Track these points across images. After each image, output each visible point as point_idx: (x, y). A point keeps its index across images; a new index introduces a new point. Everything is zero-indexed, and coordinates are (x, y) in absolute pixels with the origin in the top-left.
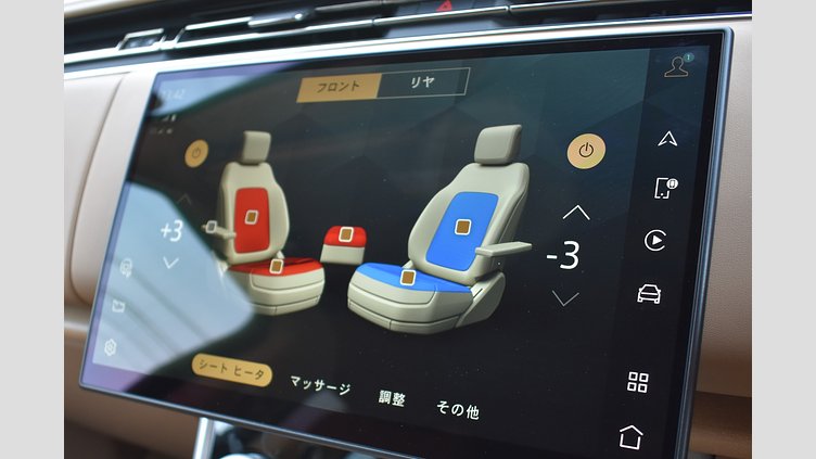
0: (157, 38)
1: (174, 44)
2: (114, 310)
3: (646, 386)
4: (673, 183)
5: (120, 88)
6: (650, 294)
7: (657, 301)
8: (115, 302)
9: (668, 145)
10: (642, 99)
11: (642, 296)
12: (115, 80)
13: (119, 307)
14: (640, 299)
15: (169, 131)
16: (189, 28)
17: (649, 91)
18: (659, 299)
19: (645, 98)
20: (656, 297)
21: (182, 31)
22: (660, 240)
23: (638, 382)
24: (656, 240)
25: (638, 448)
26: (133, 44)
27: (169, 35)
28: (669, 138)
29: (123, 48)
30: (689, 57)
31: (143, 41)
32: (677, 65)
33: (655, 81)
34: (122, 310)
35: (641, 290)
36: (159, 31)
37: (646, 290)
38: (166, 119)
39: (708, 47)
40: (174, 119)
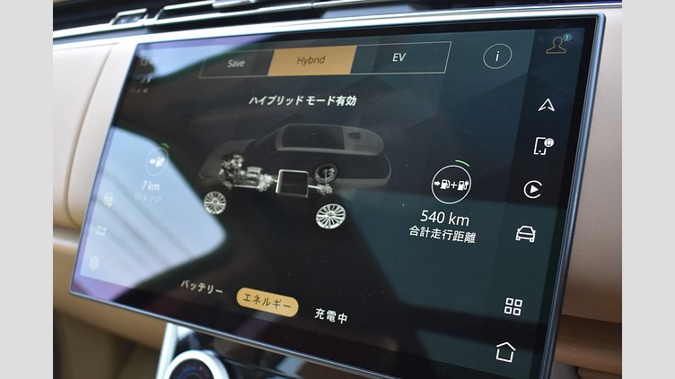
0: (142, 16)
1: (155, 21)
2: (98, 233)
3: (520, 310)
4: (549, 142)
5: (110, 58)
6: (527, 234)
7: (532, 240)
8: (99, 227)
9: (546, 110)
10: (525, 70)
11: (519, 235)
12: (105, 50)
13: (102, 231)
14: (518, 238)
15: (145, 91)
16: (167, 8)
17: (533, 65)
18: (533, 238)
19: (531, 67)
20: (532, 236)
21: (161, 11)
22: (536, 190)
23: (513, 307)
24: (534, 189)
25: (511, 361)
26: (123, 21)
27: (151, 14)
28: (548, 105)
29: (115, 23)
30: (567, 37)
31: (130, 18)
32: (557, 43)
33: (538, 56)
34: (103, 234)
35: (519, 230)
36: (144, 10)
37: (523, 230)
38: (143, 81)
39: (583, 29)
40: (149, 81)
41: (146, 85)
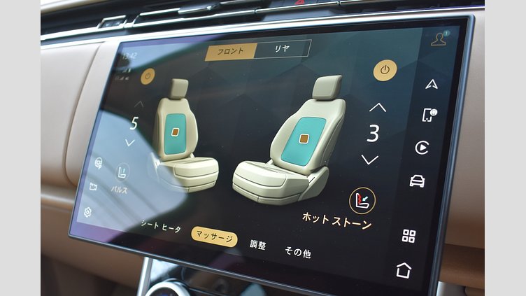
0: (122, 21)
1: (132, 25)
2: (90, 189)
3: (414, 238)
4: (434, 112)
5: (98, 52)
6: (418, 181)
7: (422, 186)
8: (92, 183)
9: (432, 88)
10: (417, 59)
11: (413, 182)
12: (95, 46)
13: (94, 187)
14: (412, 185)
15: (127, 79)
16: (141, 14)
18: (423, 184)
19: (420, 56)
21: (137, 17)
22: (425, 148)
23: (409, 236)
24: (423, 147)
25: (408, 277)
26: (107, 24)
27: (129, 19)
28: (432, 84)
29: (101, 27)
30: (447, 33)
31: (113, 23)
32: (439, 38)
33: (425, 48)
34: (95, 189)
35: (412, 178)
36: (124, 16)
37: (416, 178)
38: (125, 71)
39: (459, 27)
40: (129, 71)
41: (127, 74)
